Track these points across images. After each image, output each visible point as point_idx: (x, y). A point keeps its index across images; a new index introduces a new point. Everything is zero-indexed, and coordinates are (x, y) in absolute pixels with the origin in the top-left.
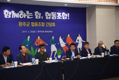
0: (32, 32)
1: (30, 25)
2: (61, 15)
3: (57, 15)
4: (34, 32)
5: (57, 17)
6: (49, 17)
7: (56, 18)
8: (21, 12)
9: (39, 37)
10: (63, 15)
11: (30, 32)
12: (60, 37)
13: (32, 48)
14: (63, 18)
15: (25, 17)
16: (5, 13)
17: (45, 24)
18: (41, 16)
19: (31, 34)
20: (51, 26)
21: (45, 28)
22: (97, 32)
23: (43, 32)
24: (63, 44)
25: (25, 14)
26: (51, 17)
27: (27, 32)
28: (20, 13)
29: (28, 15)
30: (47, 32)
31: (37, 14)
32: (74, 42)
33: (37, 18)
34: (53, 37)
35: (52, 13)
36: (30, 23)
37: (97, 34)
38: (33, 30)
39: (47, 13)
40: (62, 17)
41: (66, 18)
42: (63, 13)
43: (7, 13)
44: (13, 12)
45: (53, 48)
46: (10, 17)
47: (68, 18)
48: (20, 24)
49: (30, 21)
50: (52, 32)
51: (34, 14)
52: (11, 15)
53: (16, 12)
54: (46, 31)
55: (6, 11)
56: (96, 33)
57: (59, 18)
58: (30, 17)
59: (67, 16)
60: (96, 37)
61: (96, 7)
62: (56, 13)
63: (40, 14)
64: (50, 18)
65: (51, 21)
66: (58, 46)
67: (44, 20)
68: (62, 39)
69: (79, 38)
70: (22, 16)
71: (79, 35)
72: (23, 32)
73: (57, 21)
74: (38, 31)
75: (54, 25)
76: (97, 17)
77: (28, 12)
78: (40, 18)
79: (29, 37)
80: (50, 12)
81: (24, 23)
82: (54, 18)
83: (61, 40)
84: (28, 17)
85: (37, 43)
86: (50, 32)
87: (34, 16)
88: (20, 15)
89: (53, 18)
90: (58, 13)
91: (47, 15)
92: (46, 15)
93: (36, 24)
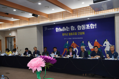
0: (69, 38)
1: (68, 35)
2: (90, 26)
3: (86, 26)
4: (71, 39)
5: (86, 28)
8: (64, 28)
9: (73, 42)
10: (91, 26)
12: (89, 42)
14: (91, 28)
15: (65, 30)
16: (56, 30)
17: (77, 33)
18: (75, 29)
19: (69, 40)
20: (81, 34)
23: (76, 38)
24: (91, 47)
26: (82, 28)
27: (67, 39)
32: (101, 46)
33: (72, 30)
34: (83, 42)
35: (82, 26)
36: (68, 34)
39: (79, 26)
40: (90, 27)
41: (94, 28)
42: (91, 24)
44: (60, 28)
46: (58, 31)
47: (96, 28)
48: (63, 34)
49: (68, 32)
51: (70, 28)
52: (59, 30)
53: (61, 28)
54: (78, 38)
55: (57, 28)
57: (88, 28)
58: (68, 30)
59: (95, 26)
63: (74, 27)
64: (81, 29)
65: (82, 31)
66: (87, 48)
67: (77, 31)
68: (91, 43)
71: (107, 40)
72: (65, 39)
73: (86, 31)
74: (73, 38)
75: (83, 33)
77: (67, 27)
78: (74, 30)
79: (68, 42)
80: (81, 25)
81: (65, 34)
83: (89, 44)
84: (67, 30)
85: (72, 46)
86: (81, 38)
87: (70, 29)
89: (83, 29)
90: (86, 25)
92: (78, 28)
93: (72, 34)
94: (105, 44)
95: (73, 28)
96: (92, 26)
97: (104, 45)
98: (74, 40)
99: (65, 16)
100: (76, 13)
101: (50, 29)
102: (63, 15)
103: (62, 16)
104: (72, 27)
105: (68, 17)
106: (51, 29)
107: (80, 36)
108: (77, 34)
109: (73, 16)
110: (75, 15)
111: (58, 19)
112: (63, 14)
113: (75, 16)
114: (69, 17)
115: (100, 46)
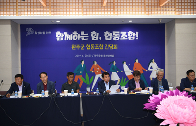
0: (87, 56)
1: (85, 48)
2: (127, 34)
3: (121, 35)
4: (90, 56)
5: (120, 37)
6: (109, 37)
7: (119, 39)
8: (75, 33)
9: (95, 63)
10: (129, 35)
11: (84, 56)
12: (125, 63)
13: (87, 76)
14: (130, 39)
15: (79, 39)
16: (57, 36)
18: (99, 37)
19: (86, 59)
20: (112, 48)
21: (104, 52)
22: (176, 56)
23: (102, 56)
24: (128, 72)
25: (79, 35)
26: (113, 38)
27: (81, 56)
28: (73, 35)
29: (83, 36)
30: (107, 56)
31: (94, 35)
32: (145, 70)
33: (93, 39)
34: (114, 63)
35: (114, 33)
36: (85, 46)
37: (176, 60)
38: (88, 54)
39: (106, 33)
40: (128, 37)
41: (134, 38)
42: (130, 32)
43: (59, 35)
44: (66, 33)
45: (115, 76)
46: (62, 39)
47: (137, 39)
48: (73, 47)
49: (85, 43)
50: (113, 56)
51: (90, 35)
52: (64, 37)
53: (69, 34)
54: (104, 56)
55: (58, 33)
56: (175, 58)
57: (124, 38)
58: (85, 38)
59: (135, 36)
60: (175, 64)
61: (176, 21)
62: (119, 32)
63: (98, 34)
64: (111, 39)
65: (112, 42)
66: (122, 75)
67: (103, 41)
68: (128, 65)
69: (154, 65)
70: (75, 38)
71: (153, 60)
72: (77, 56)
73: (120, 42)
74: (95, 55)
75: (116, 47)
76: (176, 35)
77: (82, 33)
78: (97, 39)
79: (83, 62)
80: (111, 32)
81: (78, 45)
82: (117, 39)
83: (126, 67)
84: (83, 39)
85: (93, 70)
86: (111, 56)
87: (90, 37)
88: (74, 36)
89: (114, 39)
90: (121, 33)
91: (107, 35)
92: (105, 35)
93: (93, 47)
94: (151, 68)
95: (95, 35)
96: (131, 35)
97: (149, 69)
98: (97, 59)
99: (88, 10)
100: (112, 7)
101: (41, 33)
102: (85, 7)
103: (80, 7)
104: (93, 33)
105: (94, 13)
106: (44, 33)
107: (109, 52)
108: (104, 47)
109: (104, 11)
110: (110, 11)
111: (71, 13)
112: (84, 4)
113: (109, 13)
114: (97, 13)
115: (143, 71)
